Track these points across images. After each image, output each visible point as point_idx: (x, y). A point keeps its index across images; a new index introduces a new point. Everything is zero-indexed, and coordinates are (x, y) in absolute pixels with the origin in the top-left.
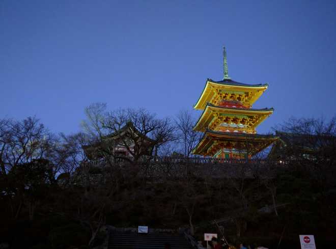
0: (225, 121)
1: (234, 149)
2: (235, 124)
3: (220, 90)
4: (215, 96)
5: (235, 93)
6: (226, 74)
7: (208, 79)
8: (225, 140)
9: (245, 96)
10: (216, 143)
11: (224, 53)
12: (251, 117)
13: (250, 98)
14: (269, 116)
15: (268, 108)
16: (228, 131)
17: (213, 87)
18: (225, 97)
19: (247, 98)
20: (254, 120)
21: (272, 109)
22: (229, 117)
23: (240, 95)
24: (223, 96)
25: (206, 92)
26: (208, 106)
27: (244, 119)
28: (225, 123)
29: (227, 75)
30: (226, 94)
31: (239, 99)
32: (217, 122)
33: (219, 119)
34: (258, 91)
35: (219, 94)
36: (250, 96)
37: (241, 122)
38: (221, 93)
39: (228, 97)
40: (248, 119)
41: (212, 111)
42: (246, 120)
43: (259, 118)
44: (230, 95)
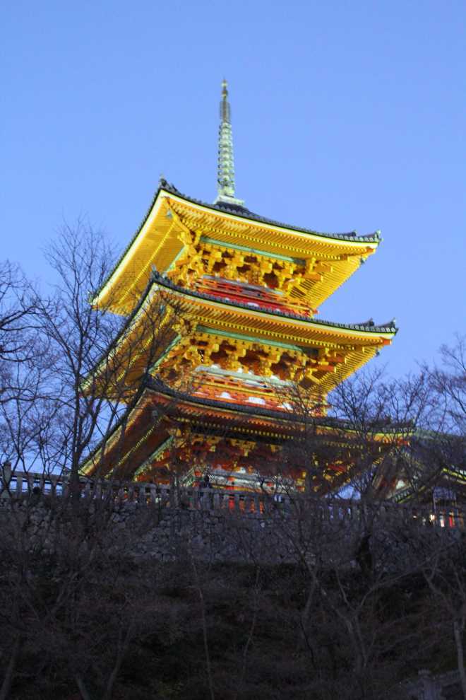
0: (216, 357)
1: (242, 471)
2: (250, 373)
3: (204, 237)
4: (181, 257)
5: (259, 254)
6: (225, 184)
7: (164, 183)
8: (213, 432)
9: (295, 273)
10: (177, 438)
11: (224, 108)
12: (314, 352)
13: (308, 284)
14: (378, 354)
15: (377, 323)
16: (225, 396)
17: (181, 216)
18: (219, 266)
19: (299, 279)
20: (323, 363)
21: (391, 325)
22: (232, 343)
23: (276, 266)
24: (212, 262)
25: (150, 236)
26: (155, 287)
27: (285, 356)
28: (215, 367)
29: (230, 191)
30: (226, 255)
31: (271, 279)
32: (185, 361)
33: (194, 349)
34: (344, 257)
35: (198, 249)
36: (311, 272)
37: (277, 369)
38: (208, 247)
39: (231, 269)
40: (304, 359)
41: (169, 310)
42: (293, 360)
43: (341, 356)
44: (242, 262)
